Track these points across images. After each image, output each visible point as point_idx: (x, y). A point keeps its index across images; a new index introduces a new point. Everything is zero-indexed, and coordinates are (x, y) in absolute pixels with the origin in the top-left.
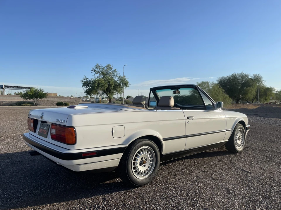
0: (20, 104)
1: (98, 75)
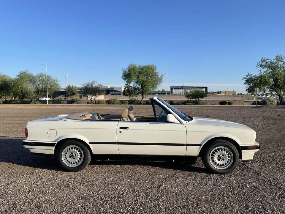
0: (184, 103)
1: (266, 69)
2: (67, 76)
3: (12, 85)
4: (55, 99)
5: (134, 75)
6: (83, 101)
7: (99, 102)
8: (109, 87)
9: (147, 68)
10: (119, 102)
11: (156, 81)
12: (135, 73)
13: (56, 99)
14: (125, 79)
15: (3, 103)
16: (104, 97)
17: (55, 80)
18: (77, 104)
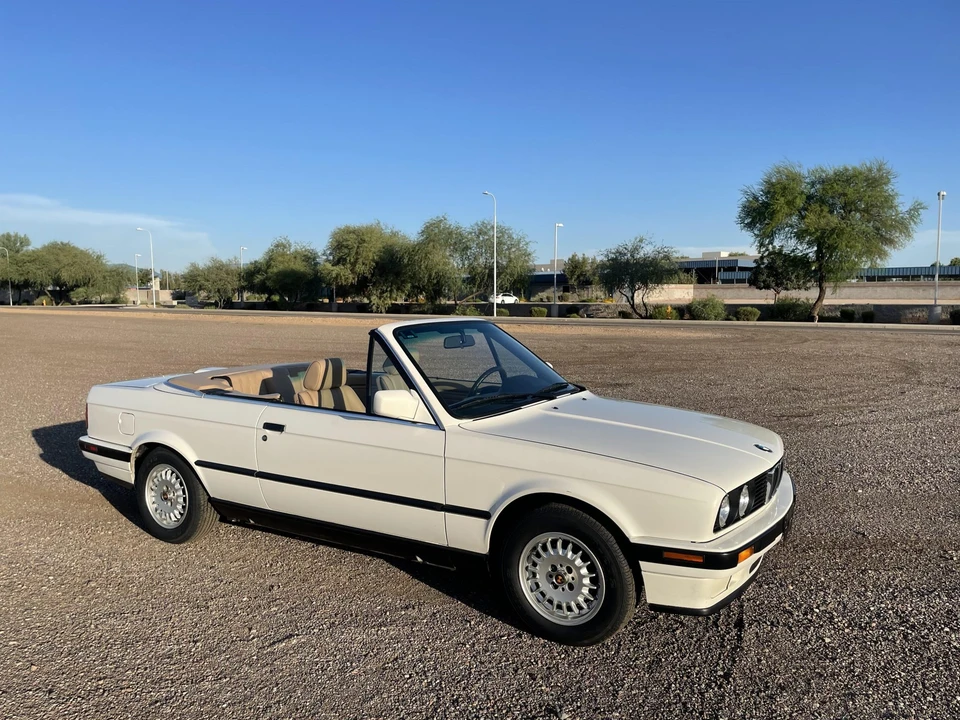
2: (561, 225)
3: (406, 261)
4: (532, 299)
5: (786, 209)
6: (607, 307)
7: (655, 313)
8: (724, 255)
9: (845, 178)
10: (720, 310)
11: (884, 227)
12: (790, 203)
13: (535, 299)
14: (750, 226)
15: (387, 312)
16: (692, 291)
17: (519, 242)
18: (588, 316)
